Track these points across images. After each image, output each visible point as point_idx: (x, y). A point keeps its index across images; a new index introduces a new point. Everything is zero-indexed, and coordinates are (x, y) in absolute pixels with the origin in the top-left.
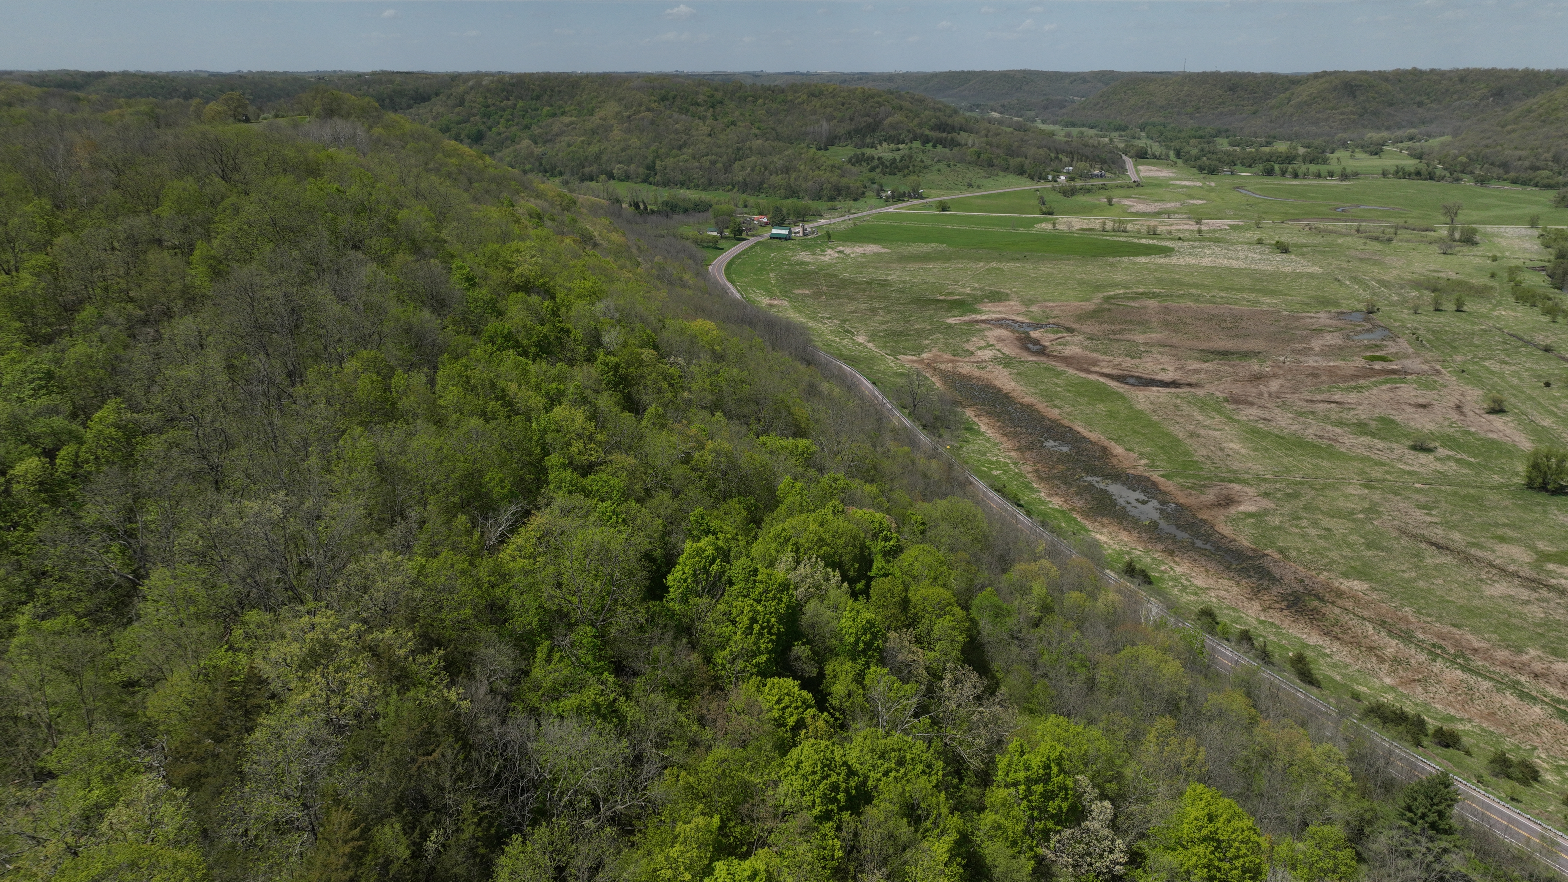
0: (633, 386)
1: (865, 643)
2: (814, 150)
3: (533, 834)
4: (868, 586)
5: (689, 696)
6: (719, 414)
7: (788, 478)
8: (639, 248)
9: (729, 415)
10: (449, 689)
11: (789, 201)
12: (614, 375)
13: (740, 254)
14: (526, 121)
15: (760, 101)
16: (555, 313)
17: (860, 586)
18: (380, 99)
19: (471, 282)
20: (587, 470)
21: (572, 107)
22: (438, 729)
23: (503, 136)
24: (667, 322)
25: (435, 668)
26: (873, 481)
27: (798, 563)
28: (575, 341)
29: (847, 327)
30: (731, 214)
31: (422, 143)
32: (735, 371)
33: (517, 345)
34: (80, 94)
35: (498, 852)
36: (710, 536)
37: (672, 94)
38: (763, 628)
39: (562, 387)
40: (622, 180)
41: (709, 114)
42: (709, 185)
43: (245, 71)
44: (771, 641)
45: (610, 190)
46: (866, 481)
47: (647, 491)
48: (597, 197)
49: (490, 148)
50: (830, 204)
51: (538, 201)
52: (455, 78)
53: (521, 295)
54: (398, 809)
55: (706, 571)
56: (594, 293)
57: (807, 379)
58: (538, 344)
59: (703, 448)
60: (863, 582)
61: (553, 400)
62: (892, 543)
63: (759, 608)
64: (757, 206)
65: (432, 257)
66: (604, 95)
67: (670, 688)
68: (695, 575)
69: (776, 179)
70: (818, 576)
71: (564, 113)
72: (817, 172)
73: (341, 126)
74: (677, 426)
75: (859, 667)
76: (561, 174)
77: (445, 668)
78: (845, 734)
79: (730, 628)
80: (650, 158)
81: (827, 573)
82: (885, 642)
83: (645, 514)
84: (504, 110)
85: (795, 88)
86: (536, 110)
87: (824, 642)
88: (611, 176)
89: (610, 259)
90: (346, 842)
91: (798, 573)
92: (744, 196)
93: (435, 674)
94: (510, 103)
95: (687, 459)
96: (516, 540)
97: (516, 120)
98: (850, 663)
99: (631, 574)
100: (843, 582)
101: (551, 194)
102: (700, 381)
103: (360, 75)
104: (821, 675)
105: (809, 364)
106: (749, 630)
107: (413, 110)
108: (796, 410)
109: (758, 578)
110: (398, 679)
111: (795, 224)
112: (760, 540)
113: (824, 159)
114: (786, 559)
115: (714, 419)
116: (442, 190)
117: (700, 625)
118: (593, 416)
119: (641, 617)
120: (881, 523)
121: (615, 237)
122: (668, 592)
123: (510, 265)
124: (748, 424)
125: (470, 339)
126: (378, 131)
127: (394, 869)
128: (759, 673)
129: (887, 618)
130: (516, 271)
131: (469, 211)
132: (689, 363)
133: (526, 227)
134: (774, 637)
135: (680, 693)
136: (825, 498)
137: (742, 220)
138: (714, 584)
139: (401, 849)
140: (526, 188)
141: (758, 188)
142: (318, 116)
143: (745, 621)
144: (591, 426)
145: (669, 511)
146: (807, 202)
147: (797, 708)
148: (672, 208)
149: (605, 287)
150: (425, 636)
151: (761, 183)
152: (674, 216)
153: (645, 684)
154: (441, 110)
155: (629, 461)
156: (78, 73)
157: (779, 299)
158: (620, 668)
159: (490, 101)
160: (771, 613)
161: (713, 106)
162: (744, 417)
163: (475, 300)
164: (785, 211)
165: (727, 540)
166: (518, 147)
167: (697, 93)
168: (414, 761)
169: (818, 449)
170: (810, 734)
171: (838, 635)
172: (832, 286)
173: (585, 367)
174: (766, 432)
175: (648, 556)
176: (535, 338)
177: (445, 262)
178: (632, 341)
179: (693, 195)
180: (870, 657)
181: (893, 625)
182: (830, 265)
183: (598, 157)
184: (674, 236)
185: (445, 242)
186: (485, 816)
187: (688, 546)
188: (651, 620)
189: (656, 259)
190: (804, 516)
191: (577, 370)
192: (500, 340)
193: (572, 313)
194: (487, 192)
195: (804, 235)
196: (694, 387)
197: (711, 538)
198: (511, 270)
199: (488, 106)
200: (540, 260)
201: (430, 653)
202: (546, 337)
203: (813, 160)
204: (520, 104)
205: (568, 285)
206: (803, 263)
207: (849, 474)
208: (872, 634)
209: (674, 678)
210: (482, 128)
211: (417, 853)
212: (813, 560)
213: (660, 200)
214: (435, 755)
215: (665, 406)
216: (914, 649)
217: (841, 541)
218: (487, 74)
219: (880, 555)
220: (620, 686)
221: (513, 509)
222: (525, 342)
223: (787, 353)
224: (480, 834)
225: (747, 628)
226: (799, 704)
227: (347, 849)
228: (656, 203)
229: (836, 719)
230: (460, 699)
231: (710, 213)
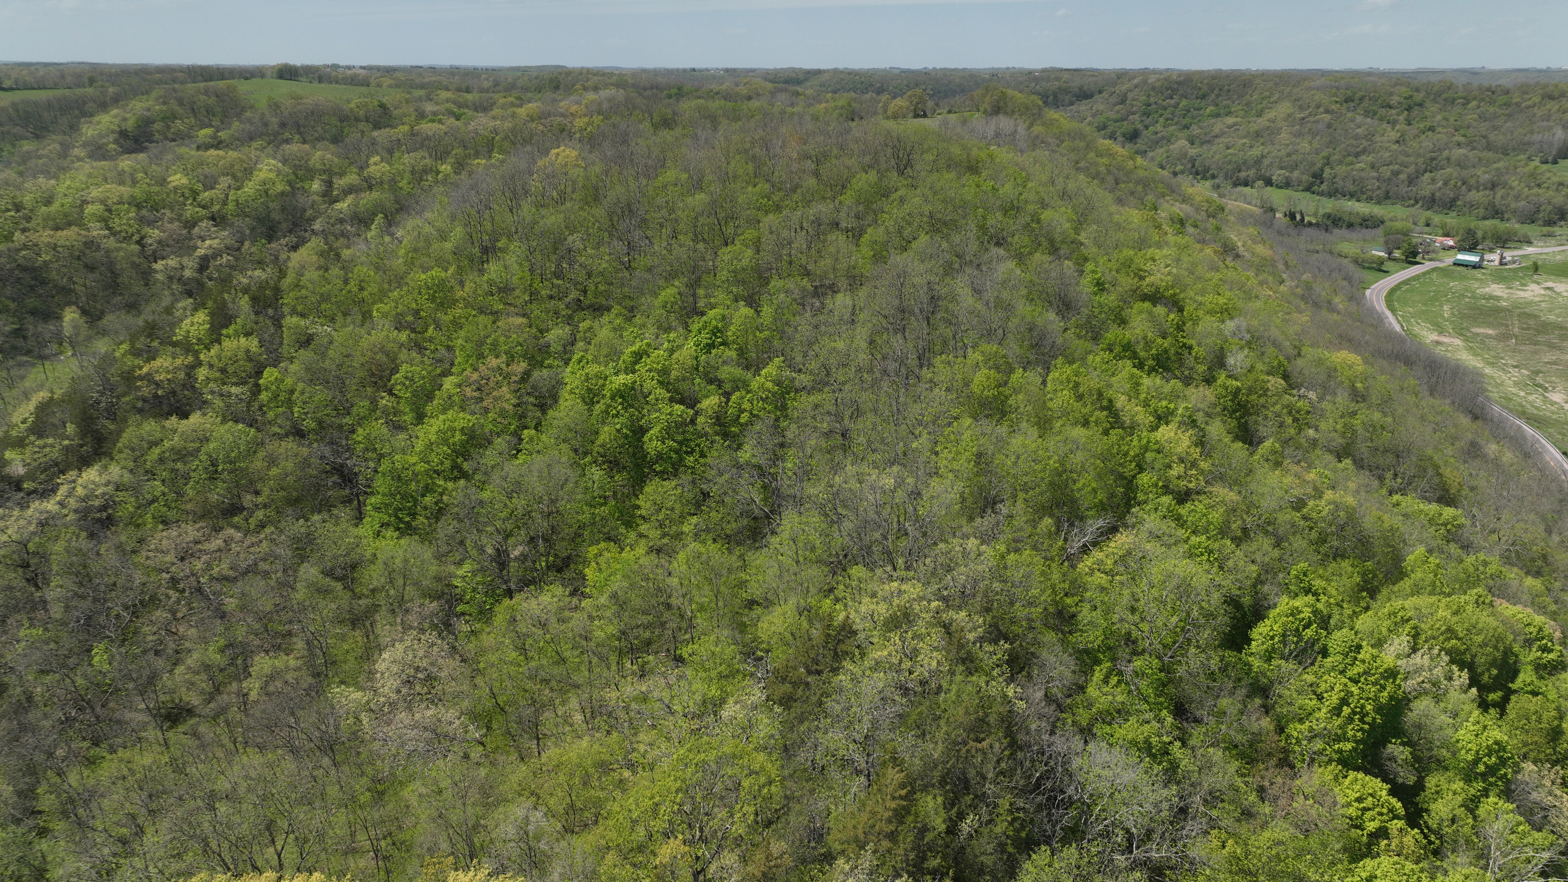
0: (1251, 414)
1: (1487, 766)
2: (1537, 163)
3: (1061, 851)
4: (1506, 699)
5: (1252, 761)
6: (1348, 462)
7: (1421, 550)
8: (1286, 264)
9: (1359, 464)
10: (1008, 684)
11: (1488, 223)
12: (1232, 401)
13: (1409, 280)
14: (1187, 121)
15: (1474, 103)
16: (1180, 328)
17: (1494, 696)
18: (1045, 97)
19: (1100, 286)
20: (1183, 497)
21: (1240, 107)
22: (992, 719)
23: (1159, 135)
24: (1305, 350)
25: (999, 660)
26: (1538, 574)
27: (1414, 650)
28: (1196, 358)
29: (1539, 379)
30: (1406, 234)
31: (1077, 142)
32: (1377, 416)
33: (1134, 356)
34: (800, 89)
35: (1025, 856)
36: (1310, 596)
37: (1358, 95)
38: (1354, 713)
39: (1172, 406)
40: (1281, 187)
41: (1401, 118)
42: (1386, 198)
43: (931, 67)
44: (1362, 729)
45: (1265, 197)
46: (1528, 573)
47: (1245, 530)
48: (1249, 204)
49: (1144, 148)
50: (1546, 229)
51: (1184, 206)
52: (1121, 75)
53: (1147, 304)
54: (943, 782)
55: (1297, 633)
56: (1226, 310)
57: (1470, 436)
58: (1156, 358)
59: (1320, 497)
60: (1500, 694)
61: (1162, 418)
62: (1552, 656)
63: (1354, 689)
64: (1443, 226)
65: (1067, 258)
66: (1277, 96)
67: (1232, 747)
68: (1284, 635)
69: (1475, 196)
70: (1438, 672)
71: (1229, 114)
72: (1536, 190)
73: (1004, 123)
74: (1295, 468)
75: (1473, 791)
76: (1213, 177)
77: (1008, 662)
78: (1438, 863)
79: (1314, 702)
80: (1319, 165)
81: (1451, 671)
82: (1516, 772)
83: (1238, 557)
84: (1166, 109)
85: (1525, 89)
86: (1199, 109)
87: (1431, 749)
88: (1269, 182)
89: (1251, 274)
90: (894, 798)
91: (1411, 662)
92: (1429, 213)
93: (998, 666)
94: (1172, 102)
95: (1299, 505)
96: (1097, 554)
97: (1176, 119)
98: (1461, 784)
99: (1209, 616)
100: (1470, 686)
101: (1198, 199)
102: (1331, 421)
103: (1030, 72)
104: (1420, 786)
105: (1476, 418)
106: (1337, 711)
107: (1074, 108)
108: (1447, 472)
109: (1360, 656)
110: (963, 661)
111: (1491, 250)
112: (1369, 613)
113: (1548, 175)
114: (1400, 643)
115: (1341, 466)
116: (1089, 192)
117: (1278, 689)
118: (1201, 443)
119: (1214, 663)
120: (1540, 629)
121: (1260, 249)
122: (1249, 644)
123: (1142, 273)
124: (1381, 479)
125: (1089, 345)
126: (1037, 129)
127: (929, 837)
128: (1340, 762)
129: (1525, 744)
130: (1147, 279)
131: (1111, 214)
132: (1321, 399)
133: (1166, 233)
134: (1366, 727)
135: (1241, 756)
136: (1468, 582)
137: (1420, 240)
138: (1304, 650)
139: (939, 821)
140: (1173, 192)
141: (1449, 205)
142: (985, 112)
143: (1334, 699)
144: (1196, 452)
145: (1267, 559)
146: (1514, 225)
147: (1381, 814)
148: (1334, 222)
149: (1240, 304)
150: (994, 626)
151: (1454, 200)
152: (1336, 231)
153: (1206, 734)
154: (1101, 107)
155: (1232, 496)
156: (801, 69)
157: (1450, 336)
158: (1180, 711)
159: (1152, 100)
160: (1368, 699)
161: (1409, 109)
162: (1377, 468)
163: (1100, 305)
164: (1480, 234)
165: (1329, 605)
166: (1171, 147)
167: (1391, 94)
168: (965, 743)
169: (1468, 523)
170: (1393, 847)
171: (1453, 748)
172: (1528, 329)
173: (1201, 389)
174: (1403, 491)
175: (1232, 601)
176: (1154, 351)
177: (1078, 264)
178: (1260, 366)
179: (1362, 208)
180: (1491, 784)
181: (1532, 755)
182: (1530, 303)
183: (1258, 162)
184: (1331, 252)
185: (1082, 244)
186: (1019, 818)
187: (1284, 603)
188: (1223, 670)
189: (1304, 277)
190: (1434, 598)
191: (1191, 389)
192: (1117, 349)
193: (1199, 329)
194: (1132, 193)
195: (1501, 264)
196: (1323, 426)
197: (1310, 598)
198: (1142, 278)
199: (1150, 105)
200: (1174, 271)
201: (996, 644)
202: (1166, 351)
203: (1532, 175)
204: (1184, 103)
205: (1200, 298)
206: (1491, 297)
207: (1507, 560)
208: (1500, 758)
209: (1239, 738)
210: (1140, 126)
211: (952, 830)
212: (1436, 651)
213: (1321, 212)
214: (984, 743)
215: (1285, 443)
216: (1558, 793)
217: (1479, 639)
218: (1154, 72)
219: (1529, 668)
220: (1178, 728)
221: (1101, 523)
222: (1143, 354)
223: (1448, 401)
224: (1011, 833)
225: (1334, 708)
226: (1385, 811)
227: (893, 805)
228: (1315, 215)
229: (1430, 843)
230: (1016, 698)
231: (1380, 231)
